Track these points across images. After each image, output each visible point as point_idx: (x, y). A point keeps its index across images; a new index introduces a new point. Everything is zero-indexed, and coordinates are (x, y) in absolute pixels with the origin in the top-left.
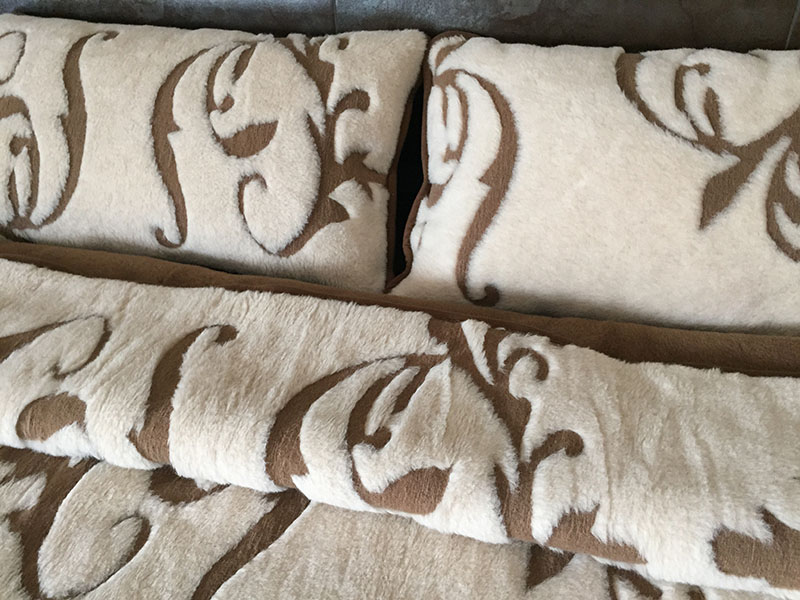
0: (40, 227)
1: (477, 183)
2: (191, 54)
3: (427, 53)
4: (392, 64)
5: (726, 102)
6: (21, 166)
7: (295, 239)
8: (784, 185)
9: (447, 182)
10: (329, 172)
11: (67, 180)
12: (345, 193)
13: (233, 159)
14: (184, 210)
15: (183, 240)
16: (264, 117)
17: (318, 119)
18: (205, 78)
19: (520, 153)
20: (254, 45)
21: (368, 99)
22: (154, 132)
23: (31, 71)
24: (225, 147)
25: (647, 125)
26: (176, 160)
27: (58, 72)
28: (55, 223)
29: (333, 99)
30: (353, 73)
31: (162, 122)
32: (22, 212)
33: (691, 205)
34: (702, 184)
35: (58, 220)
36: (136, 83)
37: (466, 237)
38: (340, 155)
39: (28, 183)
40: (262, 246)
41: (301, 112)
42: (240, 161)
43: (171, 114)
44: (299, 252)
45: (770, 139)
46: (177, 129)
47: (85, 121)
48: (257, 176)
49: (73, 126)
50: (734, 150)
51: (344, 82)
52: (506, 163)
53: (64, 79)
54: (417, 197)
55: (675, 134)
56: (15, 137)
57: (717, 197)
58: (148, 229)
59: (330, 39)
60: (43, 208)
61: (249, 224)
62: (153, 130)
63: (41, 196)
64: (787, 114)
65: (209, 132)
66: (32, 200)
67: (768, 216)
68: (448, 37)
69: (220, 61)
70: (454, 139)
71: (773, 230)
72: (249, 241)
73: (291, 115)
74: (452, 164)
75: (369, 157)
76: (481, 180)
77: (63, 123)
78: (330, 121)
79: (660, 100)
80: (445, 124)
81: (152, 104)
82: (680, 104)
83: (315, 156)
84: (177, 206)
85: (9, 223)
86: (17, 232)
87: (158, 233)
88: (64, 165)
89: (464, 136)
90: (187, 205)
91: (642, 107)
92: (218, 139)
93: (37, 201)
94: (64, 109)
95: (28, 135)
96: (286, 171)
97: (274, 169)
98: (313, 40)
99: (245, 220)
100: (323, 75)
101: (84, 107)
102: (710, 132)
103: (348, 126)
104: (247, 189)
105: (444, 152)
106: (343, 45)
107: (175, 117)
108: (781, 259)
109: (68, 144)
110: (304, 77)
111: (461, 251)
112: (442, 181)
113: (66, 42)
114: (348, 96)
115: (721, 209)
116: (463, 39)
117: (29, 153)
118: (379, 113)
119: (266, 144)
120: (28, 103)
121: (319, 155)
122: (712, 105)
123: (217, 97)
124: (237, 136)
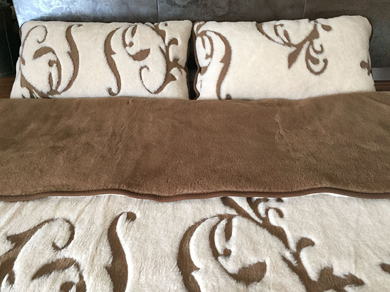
0: (61, 93)
2: (113, 30)
3: (193, 28)
4: (184, 30)
5: (290, 33)
6: (54, 71)
7: (160, 87)
8: (310, 54)
9: (209, 65)
10: (169, 65)
11: (73, 74)
12: (174, 71)
13: (137, 62)
14: (120, 80)
15: (118, 92)
16: (146, 47)
17: (163, 47)
18: (122, 37)
19: (232, 52)
20: (136, 26)
21: (177, 41)
22: (106, 55)
23: (53, 38)
24: (133, 58)
25: (269, 40)
26: (116, 63)
27: (64, 37)
28: (68, 91)
29: (167, 41)
30: (172, 33)
31: (108, 51)
32: (54, 88)
33: (285, 62)
34: (288, 56)
35: (69, 89)
36: (96, 40)
37: (218, 80)
38: (171, 59)
39: (57, 76)
40: (148, 91)
41: (157, 46)
42: (139, 62)
43: (111, 49)
44: (161, 92)
45: (304, 42)
46: (115, 53)
47: (78, 54)
48: (146, 66)
49: (74, 55)
50: (295, 46)
51: (170, 36)
52: (228, 56)
53: (67, 40)
54: (197, 73)
55: (277, 43)
56: (50, 61)
57: (292, 59)
58: (106, 89)
59: (161, 23)
60: (63, 85)
61: (144, 83)
62: (105, 54)
63: (62, 81)
64: (308, 35)
65: (126, 54)
66: (59, 83)
67: (307, 63)
68: (199, 22)
69: (125, 31)
70: (209, 52)
71: (309, 67)
72: (144, 89)
73: (155, 46)
74: (209, 59)
75: (179, 61)
76: (221, 62)
77: (69, 54)
78: (167, 48)
79: (272, 34)
80: (204, 48)
81: (103, 46)
82: (277, 34)
83: (164, 59)
84: (117, 79)
85: (48, 92)
86: (50, 96)
87: (110, 90)
88: (72, 69)
89: (212, 50)
90: (121, 79)
91: (267, 36)
92: (130, 55)
93: (60, 83)
94: (69, 50)
95: (55, 59)
96: (156, 64)
97: (151, 63)
98: (155, 24)
99: (142, 82)
100: (162, 34)
101: (77, 49)
102: (287, 41)
103: (173, 50)
104: (143, 71)
105: (205, 57)
106: (166, 25)
107: (113, 50)
108: (313, 76)
109: (73, 61)
110: (157, 35)
111: (217, 85)
112: (206, 65)
113: (64, 28)
114: (171, 40)
115: (294, 62)
116: (204, 22)
117: (57, 66)
118: (181, 46)
119: (147, 56)
120: (54, 48)
121: (166, 59)
122: (286, 34)
123: (127, 42)
124: (136, 54)
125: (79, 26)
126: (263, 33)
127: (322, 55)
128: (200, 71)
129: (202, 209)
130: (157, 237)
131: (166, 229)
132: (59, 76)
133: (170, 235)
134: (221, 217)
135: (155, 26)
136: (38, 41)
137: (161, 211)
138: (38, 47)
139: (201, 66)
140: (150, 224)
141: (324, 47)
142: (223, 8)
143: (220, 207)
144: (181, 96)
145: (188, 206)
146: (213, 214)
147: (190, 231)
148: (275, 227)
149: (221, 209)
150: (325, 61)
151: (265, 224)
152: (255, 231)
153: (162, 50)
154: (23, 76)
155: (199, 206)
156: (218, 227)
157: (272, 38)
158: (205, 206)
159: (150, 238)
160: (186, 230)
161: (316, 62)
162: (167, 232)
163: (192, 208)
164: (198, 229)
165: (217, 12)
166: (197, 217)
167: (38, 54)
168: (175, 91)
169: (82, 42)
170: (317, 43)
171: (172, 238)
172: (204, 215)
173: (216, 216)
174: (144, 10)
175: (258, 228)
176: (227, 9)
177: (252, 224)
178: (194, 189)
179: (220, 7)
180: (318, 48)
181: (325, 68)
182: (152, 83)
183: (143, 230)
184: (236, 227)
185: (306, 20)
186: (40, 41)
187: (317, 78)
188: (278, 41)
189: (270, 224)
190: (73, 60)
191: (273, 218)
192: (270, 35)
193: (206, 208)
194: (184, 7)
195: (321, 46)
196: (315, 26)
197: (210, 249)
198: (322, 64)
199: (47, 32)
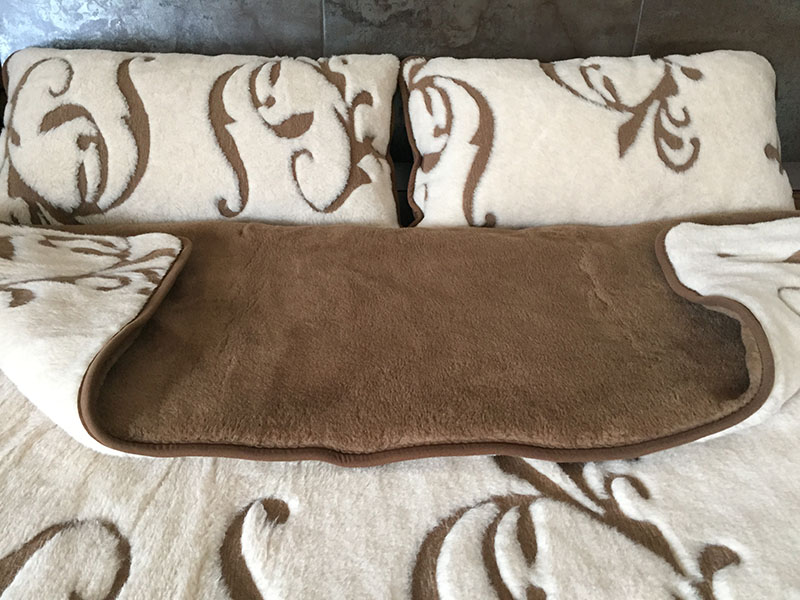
0: (106, 210)
1: (469, 145)
2: (227, 70)
3: (401, 71)
4: (384, 76)
5: (617, 82)
6: (90, 159)
7: (338, 197)
8: (662, 127)
9: (443, 149)
10: (357, 150)
11: (136, 166)
12: (367, 163)
13: (284, 140)
14: (247, 181)
15: (242, 209)
16: (306, 109)
17: (342, 110)
18: (247, 85)
20: (279, 63)
21: (371, 98)
22: (213, 125)
23: (86, 84)
24: (276, 132)
25: (575, 98)
26: (237, 143)
27: (113, 83)
28: (122, 205)
29: (349, 96)
30: (360, 79)
31: (218, 117)
32: (89, 199)
33: (612, 144)
34: (617, 130)
35: (125, 202)
36: (189, 90)
37: (467, 183)
38: (359, 136)
39: (98, 172)
40: (311, 205)
41: (329, 106)
42: (290, 140)
43: (224, 110)
44: (339, 210)
45: (648, 102)
46: (233, 121)
47: (147, 120)
48: (305, 151)
49: (137, 123)
50: (629, 109)
51: (355, 85)
52: (487, 130)
53: (120, 89)
54: (413, 169)
55: (593, 102)
56: (80, 136)
57: (626, 137)
58: (212, 201)
59: (334, 58)
60: (112, 192)
61: (302, 187)
62: (212, 123)
63: (110, 182)
64: (654, 88)
65: (260, 122)
66: (101, 187)
67: (657, 147)
68: (414, 58)
69: (255, 73)
70: (442, 121)
71: (662, 155)
72: (301, 202)
73: (324, 107)
74: (443, 139)
75: (375, 141)
76: (471, 143)
77: (127, 122)
78: (351, 111)
79: (579, 85)
80: (431, 112)
81: (207, 105)
82: (590, 85)
83: (345, 135)
84: (240, 179)
85: (74, 209)
86: (78, 219)
87: (221, 204)
88: (133, 155)
89: (450, 117)
90: (249, 178)
91: (568, 88)
92: (269, 126)
93: (105, 187)
94: (126, 112)
95: (94, 133)
96: (327, 146)
97: (318, 145)
98: (321, 60)
99: (298, 185)
100: (338, 81)
101: (144, 109)
102: (613, 100)
103: (363, 115)
104: (298, 161)
105: (433, 132)
106: (345, 62)
107: (228, 113)
108: (669, 172)
109: (135, 138)
110: (327, 82)
111: (465, 192)
112: (438, 150)
113: (114, 63)
114: (359, 95)
115: (630, 144)
116: (423, 60)
117: (97, 148)
118: (379, 108)
119: (308, 128)
120: (90, 109)
121: (348, 135)
122: (608, 84)
123: (261, 97)
124: (283, 123)
125: (148, 60)
126: (559, 82)
127: (687, 129)
128: (420, 164)
129: (451, 485)
130: (350, 565)
131: (372, 540)
132: (101, 171)
133: (382, 557)
134: (503, 503)
135: (320, 64)
136: (51, 92)
137: (352, 493)
138: (50, 104)
139: (422, 153)
140: (328, 529)
141: (691, 115)
142: (464, 31)
143: (496, 477)
144: (383, 217)
145: (417, 476)
146: (481, 496)
147: (432, 543)
148: (635, 523)
149: (500, 484)
150: (695, 142)
151: (612, 518)
152: (593, 535)
153: (339, 116)
154: (15, 170)
155: (445, 476)
156: (499, 528)
157: (581, 92)
158: (459, 477)
159: (334, 567)
160: (421, 540)
161: (676, 143)
162: (376, 548)
163: (428, 483)
164: (451, 538)
165: (452, 39)
166: (444, 506)
167: (51, 121)
168: (368, 206)
169: (156, 94)
170: (675, 105)
171: (391, 566)
172: (460, 501)
173: (489, 501)
174: (291, 31)
175: (599, 527)
176: (474, 34)
177: (581, 517)
178: (427, 433)
179: (459, 29)
180: (679, 116)
181: (695, 156)
182: (320, 187)
183: (313, 547)
184: (544, 526)
185: (647, 58)
186: (55, 90)
187: (679, 178)
188: (593, 99)
189: (623, 515)
190: (135, 135)
191: (629, 501)
192: (575, 86)
193: (460, 481)
194: (381, 25)
195: (685, 110)
196: (668, 70)
197: (491, 588)
198: (688, 148)
199: (71, 73)
